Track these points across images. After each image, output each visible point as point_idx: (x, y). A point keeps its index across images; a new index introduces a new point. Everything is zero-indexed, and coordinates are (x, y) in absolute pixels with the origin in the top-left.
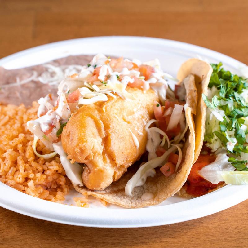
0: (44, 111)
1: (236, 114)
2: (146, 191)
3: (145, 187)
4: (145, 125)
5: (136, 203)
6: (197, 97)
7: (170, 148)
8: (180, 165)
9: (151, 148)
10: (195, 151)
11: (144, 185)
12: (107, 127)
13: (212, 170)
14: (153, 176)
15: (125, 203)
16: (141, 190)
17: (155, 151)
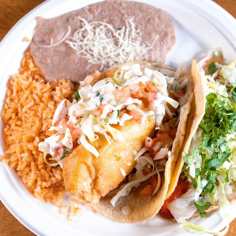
0: (58, 120)
1: (210, 167)
2: (128, 202)
3: (128, 198)
4: (135, 155)
5: (116, 216)
6: (182, 141)
7: (154, 171)
8: (157, 192)
9: (139, 168)
10: (167, 193)
11: (128, 195)
12: (97, 171)
13: (179, 207)
14: (137, 187)
15: (107, 215)
16: (125, 200)
17: (142, 169)
